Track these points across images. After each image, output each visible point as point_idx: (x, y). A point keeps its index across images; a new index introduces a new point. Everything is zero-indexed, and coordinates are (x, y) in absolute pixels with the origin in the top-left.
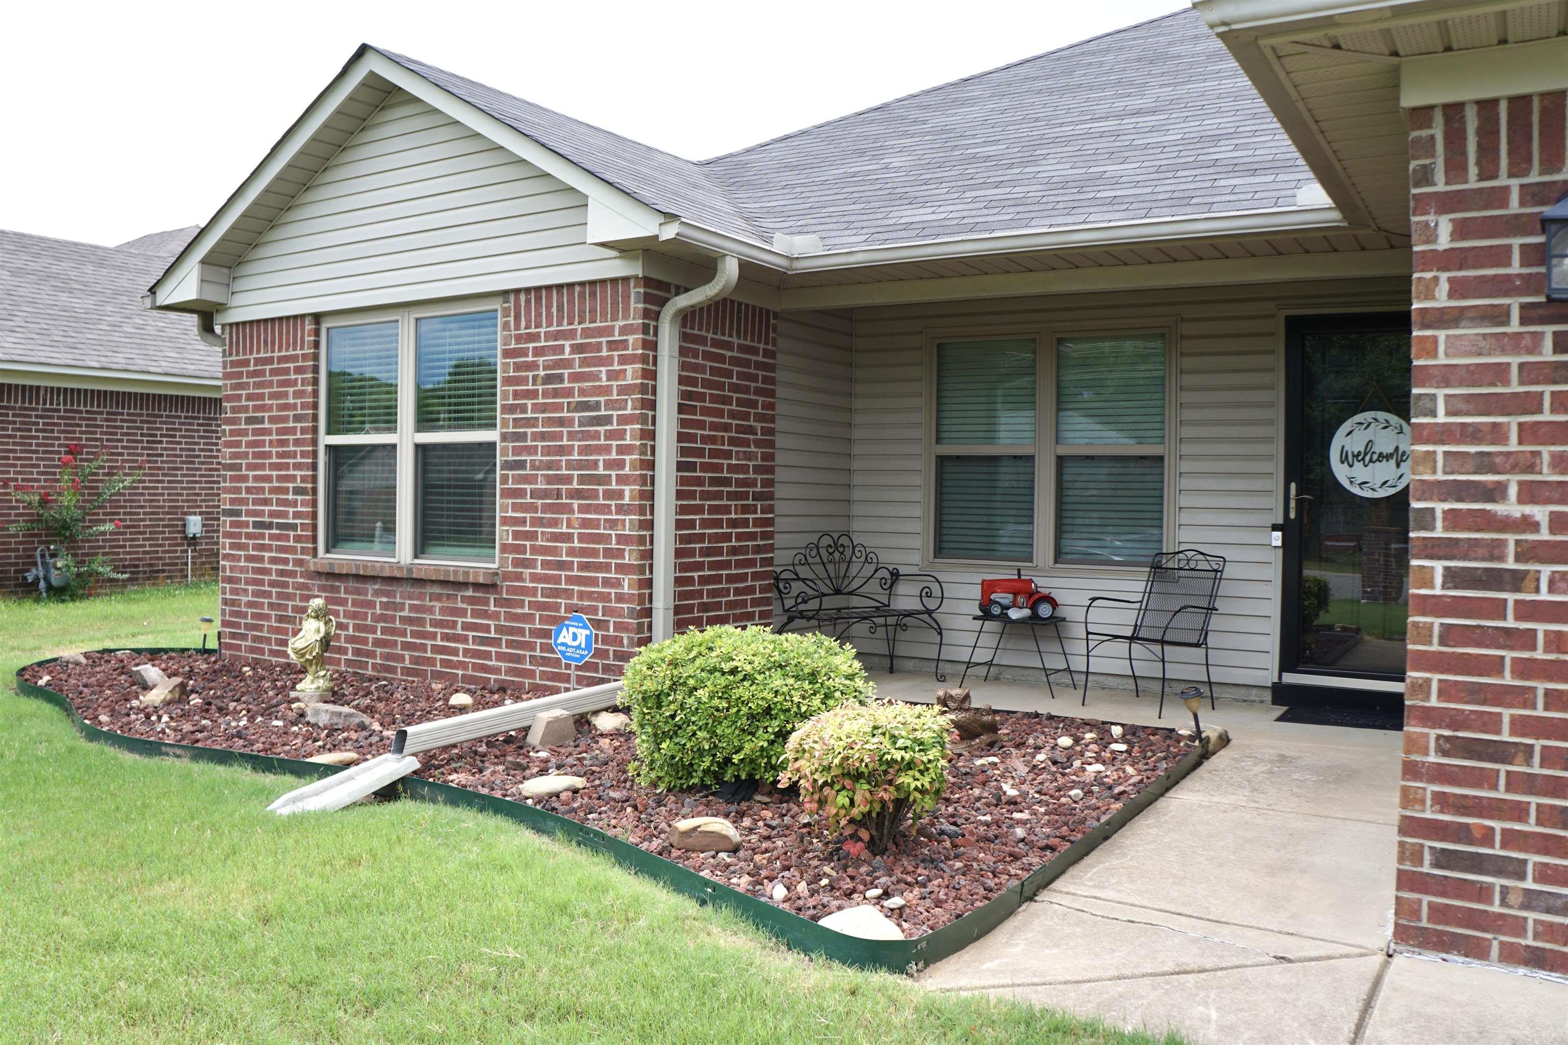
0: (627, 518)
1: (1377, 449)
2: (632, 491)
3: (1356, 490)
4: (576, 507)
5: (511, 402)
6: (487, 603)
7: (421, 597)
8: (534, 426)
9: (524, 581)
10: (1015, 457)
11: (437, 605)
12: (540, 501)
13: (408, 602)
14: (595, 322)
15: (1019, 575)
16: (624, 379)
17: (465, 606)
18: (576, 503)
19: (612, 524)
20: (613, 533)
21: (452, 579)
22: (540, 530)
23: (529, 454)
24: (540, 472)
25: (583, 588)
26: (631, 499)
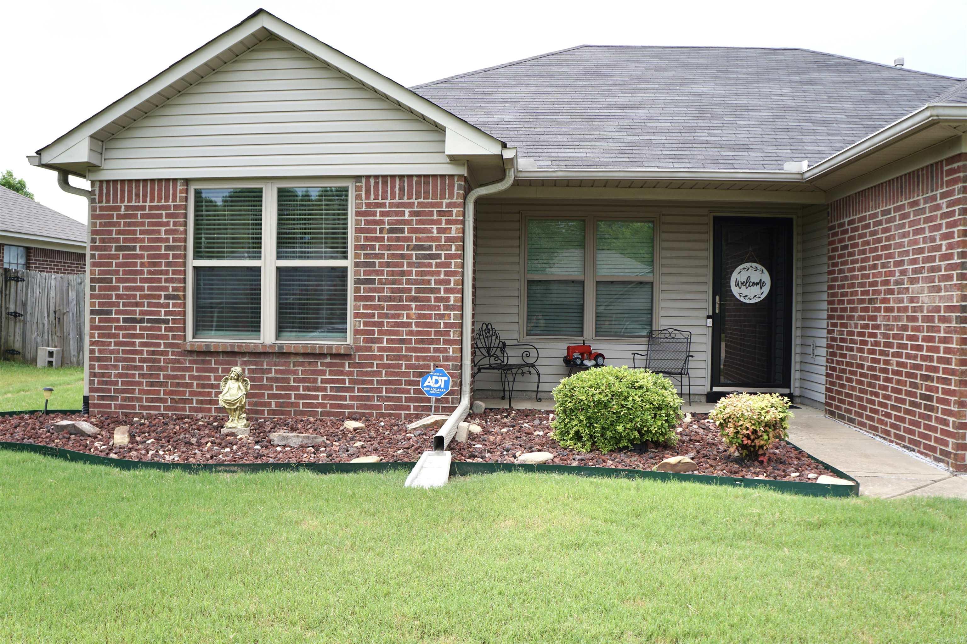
0: (452, 313)
1: (752, 280)
2: (455, 297)
3: (742, 299)
4: (414, 307)
5: (362, 243)
6: (343, 365)
7: (286, 364)
8: (381, 258)
9: (373, 351)
10: (573, 282)
11: (300, 369)
12: (386, 304)
13: (273, 368)
14: (428, 199)
15: (584, 343)
16: (450, 233)
17: (324, 368)
18: (413, 305)
19: (442, 316)
20: (442, 321)
21: (317, 352)
22: (385, 320)
23: (377, 275)
24: (386, 286)
25: (419, 354)
26: (455, 301)
